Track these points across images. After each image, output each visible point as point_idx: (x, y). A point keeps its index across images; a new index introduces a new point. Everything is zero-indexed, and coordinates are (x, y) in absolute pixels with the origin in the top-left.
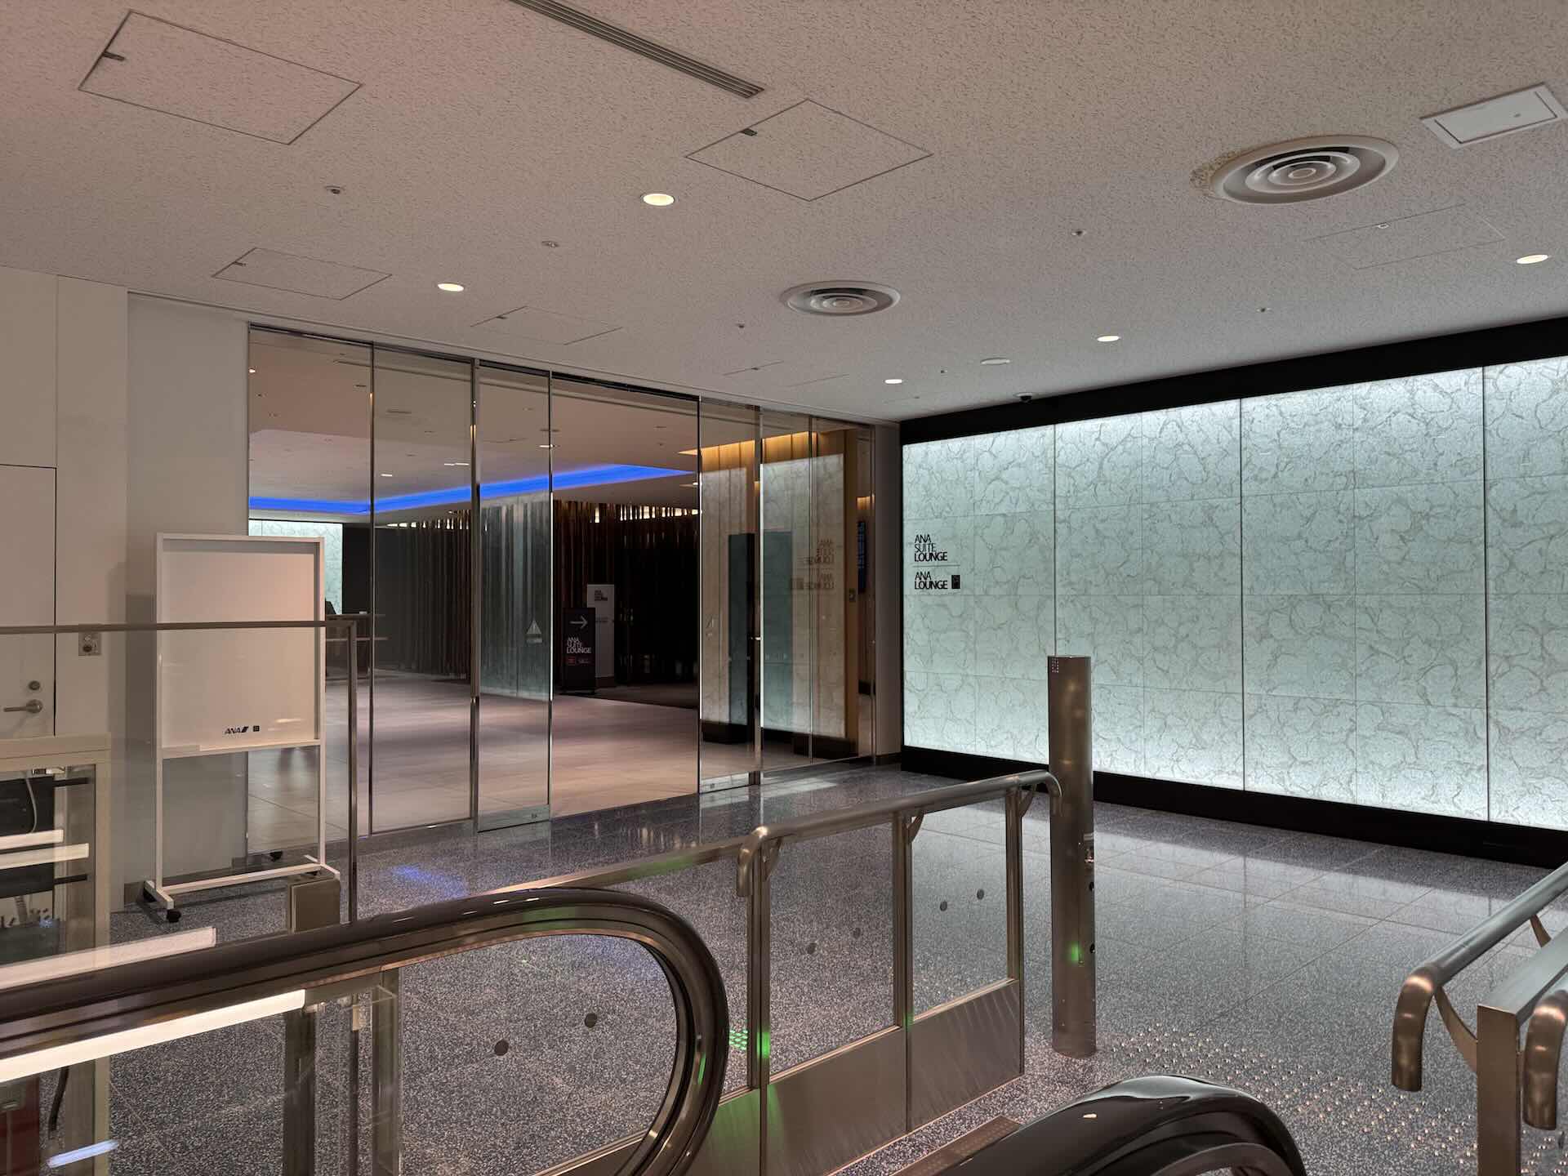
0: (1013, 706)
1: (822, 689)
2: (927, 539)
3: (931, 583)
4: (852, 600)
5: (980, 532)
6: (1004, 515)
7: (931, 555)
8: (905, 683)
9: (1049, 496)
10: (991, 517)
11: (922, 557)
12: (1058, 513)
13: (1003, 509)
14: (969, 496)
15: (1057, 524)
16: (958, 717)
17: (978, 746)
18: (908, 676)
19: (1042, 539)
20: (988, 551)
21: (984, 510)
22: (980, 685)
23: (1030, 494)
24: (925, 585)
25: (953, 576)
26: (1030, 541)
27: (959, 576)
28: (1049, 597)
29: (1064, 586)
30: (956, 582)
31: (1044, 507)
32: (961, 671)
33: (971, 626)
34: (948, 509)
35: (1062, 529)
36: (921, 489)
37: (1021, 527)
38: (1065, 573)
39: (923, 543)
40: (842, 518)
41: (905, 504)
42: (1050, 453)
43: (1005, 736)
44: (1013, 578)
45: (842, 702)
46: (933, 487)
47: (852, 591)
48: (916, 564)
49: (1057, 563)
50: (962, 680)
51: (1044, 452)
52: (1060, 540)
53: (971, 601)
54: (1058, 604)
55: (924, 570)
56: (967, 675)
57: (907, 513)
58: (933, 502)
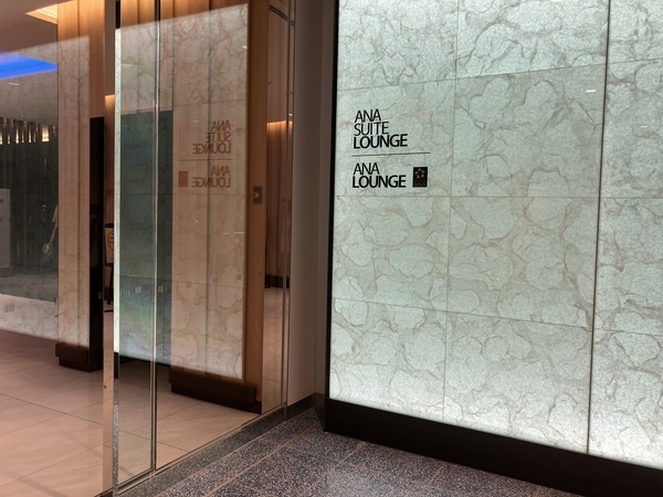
0: (513, 358)
1: (212, 314)
2: (375, 116)
3: (379, 178)
4: (257, 201)
5: (464, 103)
6: (509, 76)
7: (381, 139)
8: (333, 314)
9: (596, 42)
10: (485, 80)
11: (365, 142)
12: (612, 68)
13: (508, 67)
14: (447, 51)
15: (609, 87)
16: (417, 367)
17: (447, 411)
18: (337, 306)
19: (577, 109)
20: (478, 131)
21: (473, 70)
22: (454, 326)
23: (559, 42)
24: (369, 181)
25: (415, 169)
26: (555, 114)
27: (425, 169)
28: (587, 200)
29: (618, 184)
30: (421, 177)
31: (586, 60)
32: (423, 303)
33: (444, 240)
34: (410, 71)
35: (619, 93)
36: (366, 45)
37: (539, 94)
38: (620, 163)
39: (367, 121)
40: (244, 90)
41: (340, 67)
43: (494, 400)
44: (522, 171)
45: (239, 333)
46: (386, 41)
47: (258, 189)
48: (356, 152)
49: (606, 147)
50: (426, 317)
52: (613, 110)
53: (446, 202)
54: (603, 211)
55: (367, 161)
56: (434, 310)
57: (341, 80)
58: (386, 62)
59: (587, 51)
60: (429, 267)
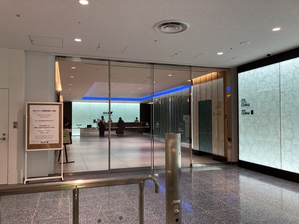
2: (244, 100)
3: (246, 113)
5: (258, 97)
6: (265, 92)
8: (239, 142)
9: (278, 85)
10: (262, 92)
11: (243, 105)
12: (281, 90)
13: (265, 90)
14: (255, 87)
15: (281, 94)
18: (240, 140)
19: (276, 98)
20: (261, 103)
21: (259, 91)
23: (273, 85)
24: (244, 113)
26: (273, 99)
27: (253, 110)
28: (278, 116)
30: (252, 112)
31: (277, 88)
33: (257, 125)
34: (250, 91)
36: (243, 85)
37: (270, 95)
42: (278, 71)
44: (268, 111)
46: (246, 85)
47: (226, 115)
48: (242, 107)
49: (281, 105)
51: (277, 71)
52: (282, 98)
53: (257, 117)
55: (244, 109)
56: (255, 140)
57: (239, 93)
58: (246, 89)
59: (277, 87)
60: (254, 131)
